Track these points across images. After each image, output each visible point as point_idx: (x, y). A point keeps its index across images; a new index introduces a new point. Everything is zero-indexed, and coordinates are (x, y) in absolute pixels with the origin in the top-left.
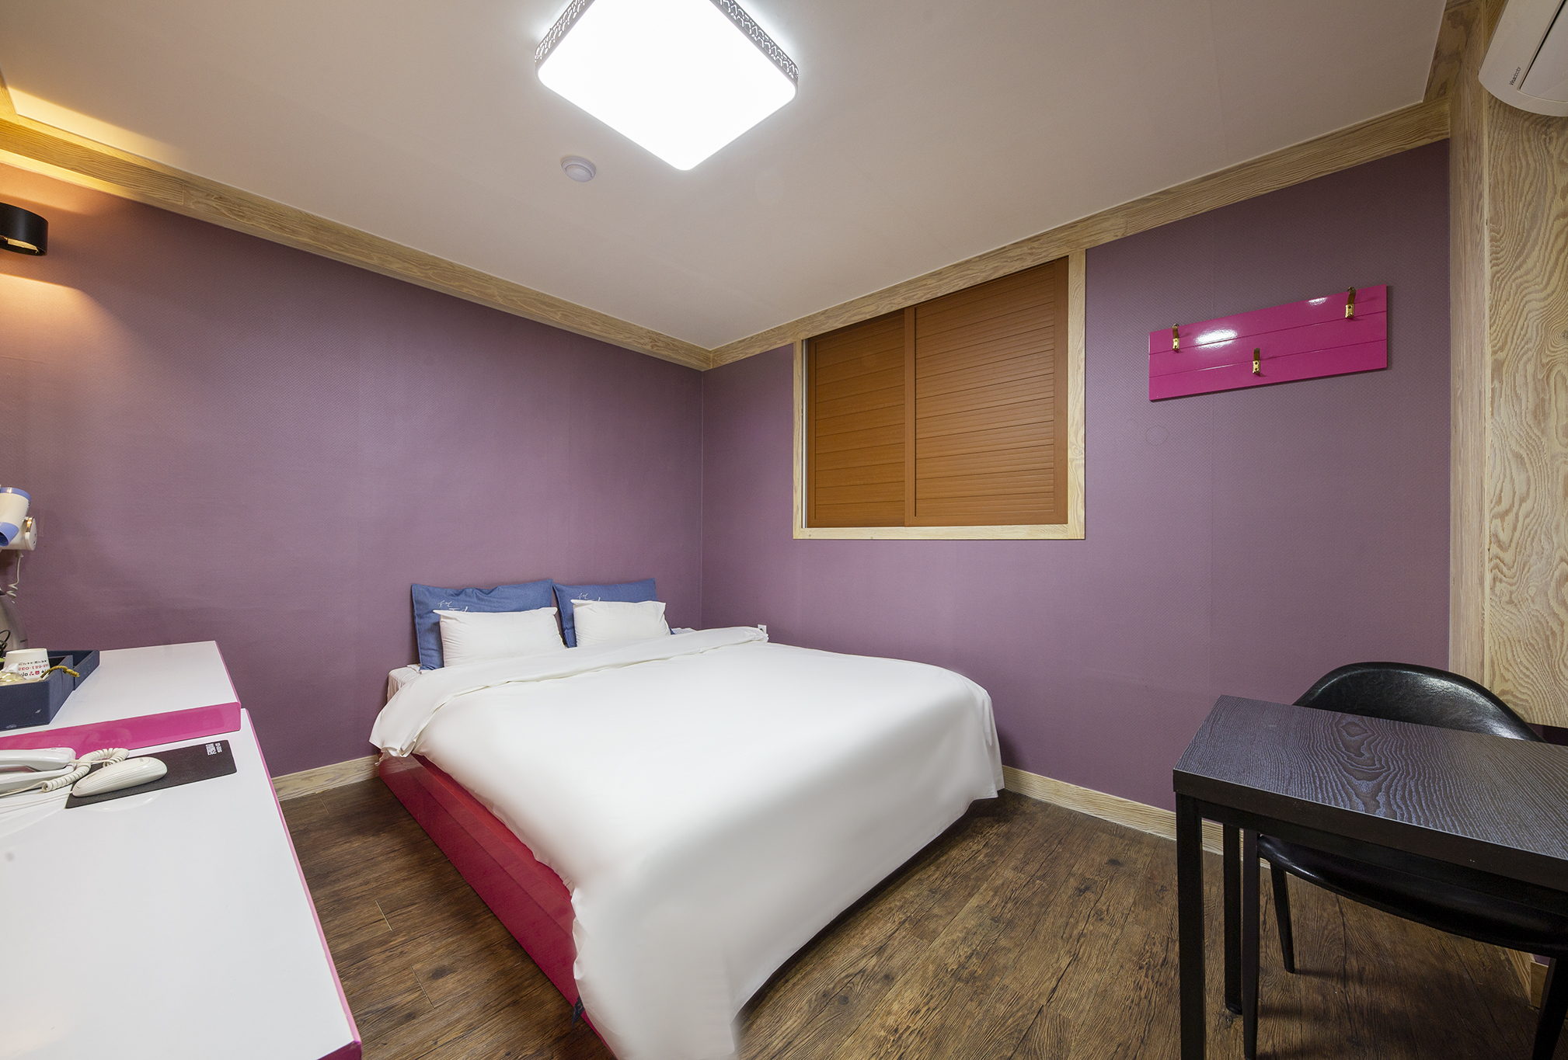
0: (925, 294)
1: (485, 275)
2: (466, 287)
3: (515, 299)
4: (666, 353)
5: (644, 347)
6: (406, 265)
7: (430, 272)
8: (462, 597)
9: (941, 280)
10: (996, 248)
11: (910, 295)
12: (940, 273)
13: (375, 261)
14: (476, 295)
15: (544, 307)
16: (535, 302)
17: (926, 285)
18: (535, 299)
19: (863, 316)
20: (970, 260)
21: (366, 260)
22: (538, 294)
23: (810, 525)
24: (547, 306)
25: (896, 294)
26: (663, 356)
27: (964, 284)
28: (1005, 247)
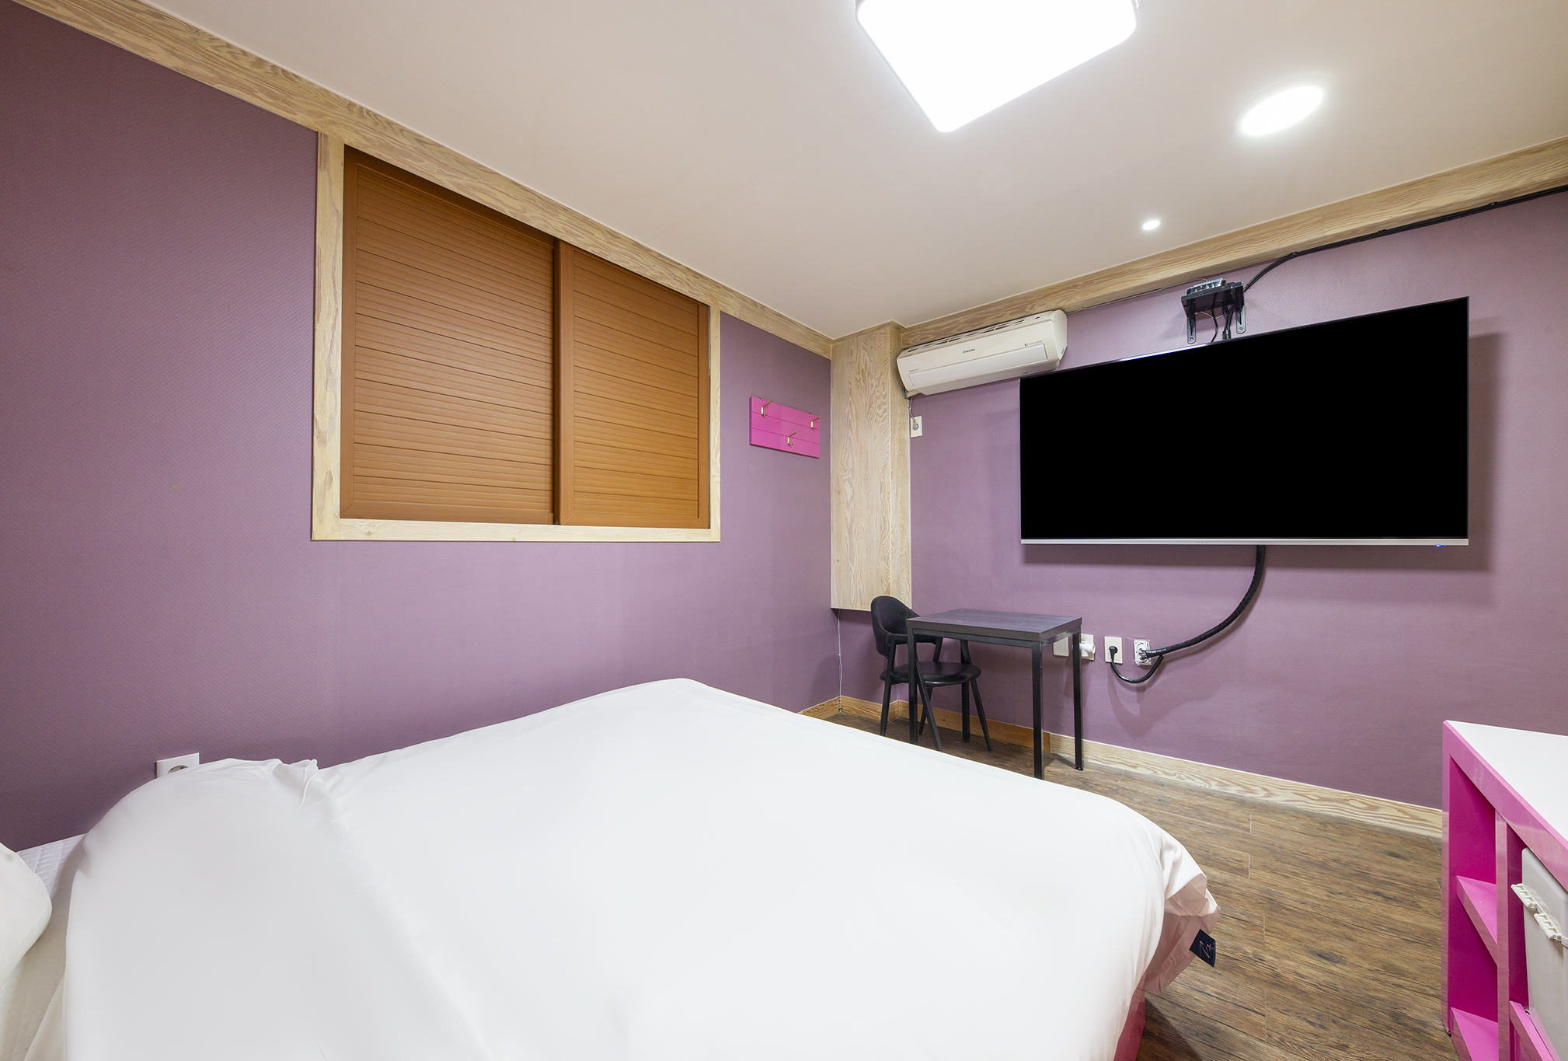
0: (593, 246)
9: (610, 243)
10: (668, 257)
11: (573, 231)
12: (616, 237)
17: (593, 234)
19: (499, 205)
20: (651, 251)
23: (344, 514)
25: (553, 215)
27: (634, 267)
28: (679, 264)
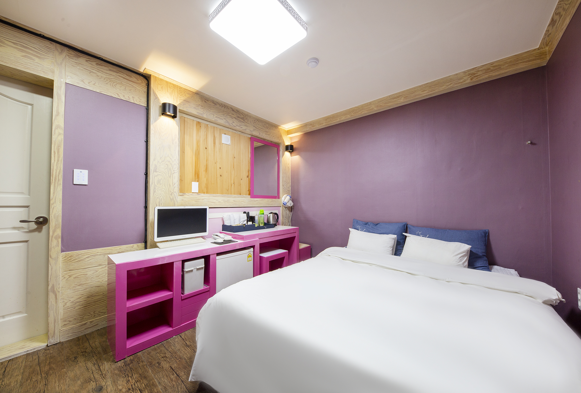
1: (367, 103)
2: (363, 112)
3: (381, 104)
4: (487, 76)
5: (467, 82)
6: (346, 116)
7: (352, 114)
8: (367, 226)
13: (338, 120)
14: (367, 112)
15: (395, 100)
16: (390, 100)
18: (390, 99)
21: (336, 121)
22: (389, 96)
24: (396, 98)
26: (486, 78)
